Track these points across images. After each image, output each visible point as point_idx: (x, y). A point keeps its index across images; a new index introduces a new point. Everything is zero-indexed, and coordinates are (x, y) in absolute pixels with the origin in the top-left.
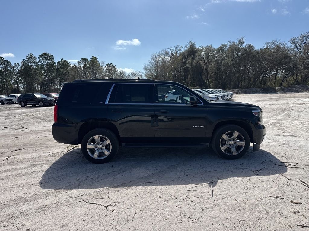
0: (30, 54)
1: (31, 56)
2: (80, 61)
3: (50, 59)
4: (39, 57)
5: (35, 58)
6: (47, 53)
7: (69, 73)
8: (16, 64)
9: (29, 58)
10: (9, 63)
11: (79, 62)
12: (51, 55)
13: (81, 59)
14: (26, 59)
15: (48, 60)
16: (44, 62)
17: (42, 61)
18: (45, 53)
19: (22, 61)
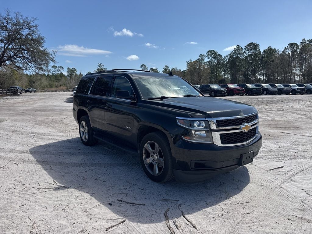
0: (238, 45)
1: (238, 47)
2: (287, 47)
3: (256, 49)
4: (245, 47)
5: (242, 49)
6: (253, 43)
7: (273, 61)
8: (226, 56)
9: (236, 50)
10: (221, 56)
11: (285, 48)
12: (257, 45)
13: (289, 44)
14: (233, 52)
15: (253, 50)
16: (249, 52)
17: (248, 52)
18: (251, 43)
19: (230, 53)
